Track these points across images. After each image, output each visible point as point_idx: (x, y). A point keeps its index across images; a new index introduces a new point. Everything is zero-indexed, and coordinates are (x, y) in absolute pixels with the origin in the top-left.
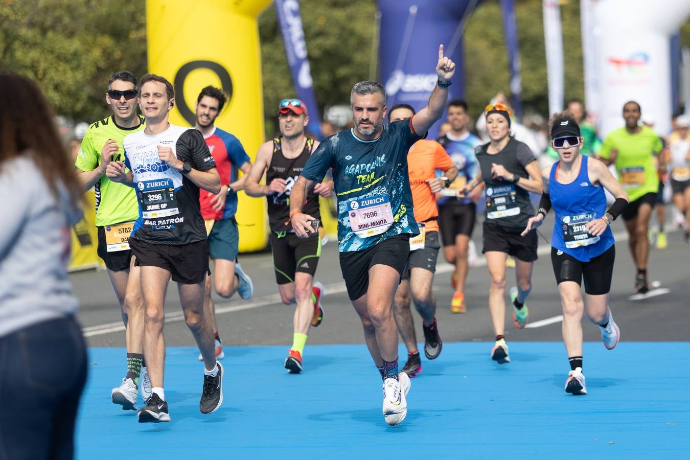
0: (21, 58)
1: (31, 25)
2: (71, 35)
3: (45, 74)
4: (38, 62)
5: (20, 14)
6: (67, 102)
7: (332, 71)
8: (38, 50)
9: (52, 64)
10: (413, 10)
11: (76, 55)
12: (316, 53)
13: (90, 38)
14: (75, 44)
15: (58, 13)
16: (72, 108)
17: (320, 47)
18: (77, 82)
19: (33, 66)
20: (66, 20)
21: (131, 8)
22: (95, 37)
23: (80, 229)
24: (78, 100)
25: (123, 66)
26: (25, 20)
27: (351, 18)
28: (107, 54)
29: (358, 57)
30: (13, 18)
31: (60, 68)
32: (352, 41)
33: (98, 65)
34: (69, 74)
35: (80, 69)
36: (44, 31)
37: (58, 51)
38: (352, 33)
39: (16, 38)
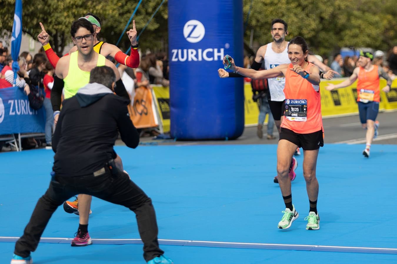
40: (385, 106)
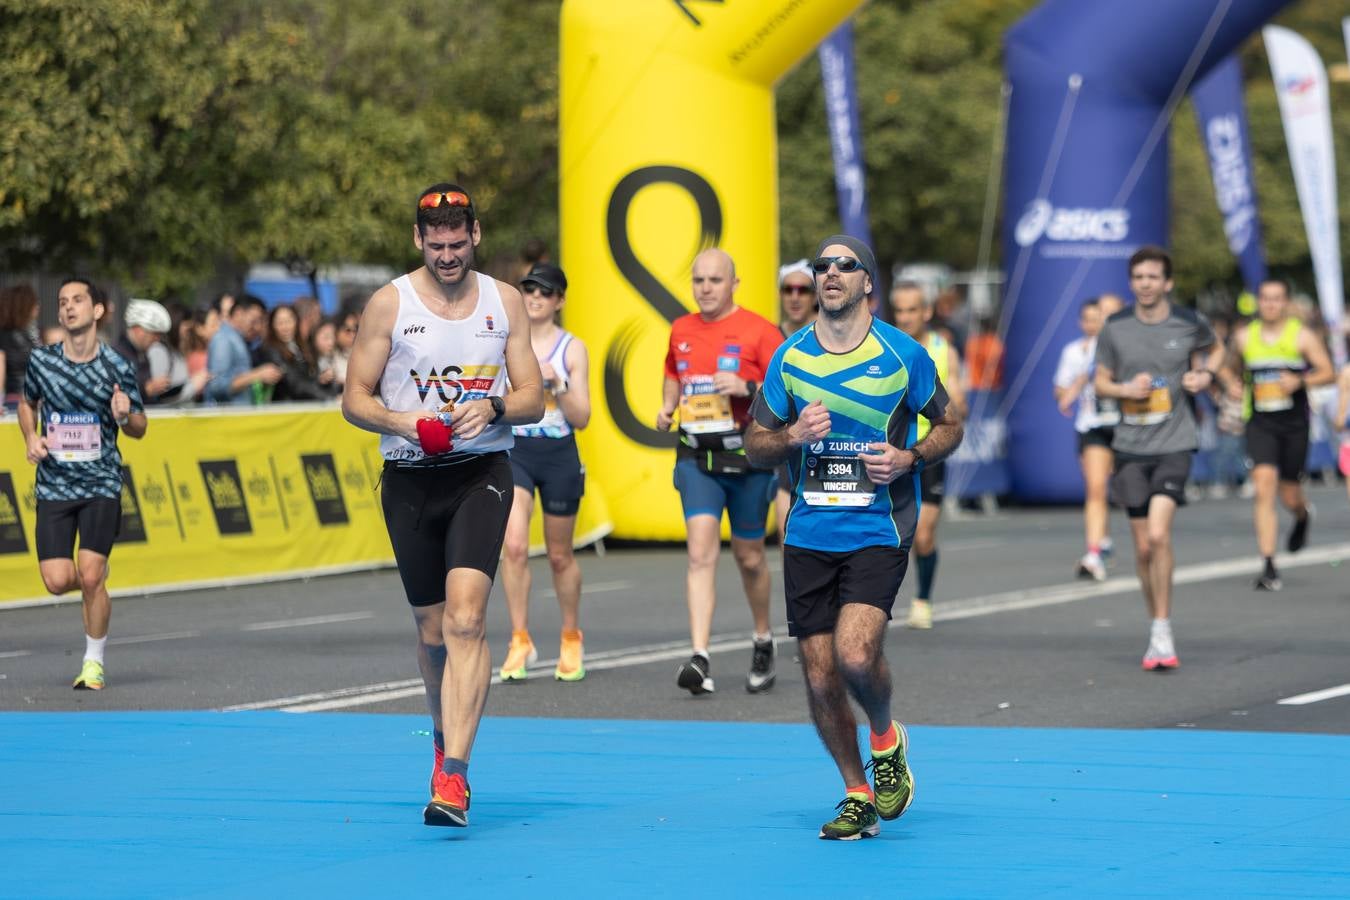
0: (310, 150)
1: (331, 86)
2: (407, 108)
3: (355, 182)
4: (343, 157)
5: (312, 65)
6: (395, 238)
7: (910, 197)
8: (345, 136)
9: (369, 163)
10: (1075, 82)
11: (415, 146)
12: (880, 160)
13: (444, 117)
14: (415, 127)
15: (382, 64)
17: (887, 148)
20: (399, 78)
21: (527, 60)
22: (454, 114)
25: (507, 172)
26: (320, 76)
27: (949, 94)
28: (474, 145)
29: (961, 170)
30: (297, 70)
31: (386, 173)
32: (951, 139)
33: (458, 169)
34: (403, 183)
35: (424, 175)
36: (356, 99)
37: (381, 138)
38: (951, 123)
39: (303, 110)
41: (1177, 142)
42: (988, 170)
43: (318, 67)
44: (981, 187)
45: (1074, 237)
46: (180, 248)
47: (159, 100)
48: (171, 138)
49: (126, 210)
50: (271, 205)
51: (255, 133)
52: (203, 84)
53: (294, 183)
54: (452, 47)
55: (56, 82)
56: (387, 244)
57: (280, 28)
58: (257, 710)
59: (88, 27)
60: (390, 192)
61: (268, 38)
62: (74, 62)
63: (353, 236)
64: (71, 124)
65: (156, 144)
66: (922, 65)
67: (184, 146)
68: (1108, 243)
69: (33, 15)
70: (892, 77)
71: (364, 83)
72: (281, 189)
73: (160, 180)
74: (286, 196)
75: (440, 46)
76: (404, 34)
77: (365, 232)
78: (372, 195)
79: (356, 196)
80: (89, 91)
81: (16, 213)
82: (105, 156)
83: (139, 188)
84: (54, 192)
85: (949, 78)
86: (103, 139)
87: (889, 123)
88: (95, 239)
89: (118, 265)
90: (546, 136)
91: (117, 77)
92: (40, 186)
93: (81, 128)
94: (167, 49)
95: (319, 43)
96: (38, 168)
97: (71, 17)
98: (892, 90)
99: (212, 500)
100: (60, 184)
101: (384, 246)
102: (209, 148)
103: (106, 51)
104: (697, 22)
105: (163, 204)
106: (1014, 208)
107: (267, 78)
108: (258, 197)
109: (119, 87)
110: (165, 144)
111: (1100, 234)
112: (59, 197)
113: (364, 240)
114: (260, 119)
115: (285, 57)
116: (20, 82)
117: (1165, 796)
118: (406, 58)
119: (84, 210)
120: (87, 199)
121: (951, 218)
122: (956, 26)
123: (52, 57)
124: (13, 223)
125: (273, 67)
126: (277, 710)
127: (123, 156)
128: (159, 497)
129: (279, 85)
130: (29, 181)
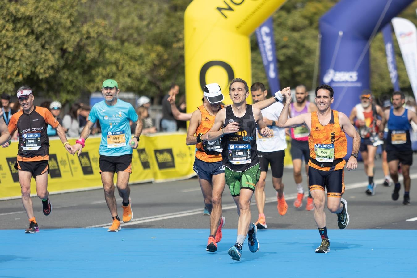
0: (109, 58)
1: (115, 38)
2: (138, 44)
3: (123, 67)
4: (119, 60)
5: (109, 32)
6: (135, 84)
7: (291, 69)
8: (119, 53)
9: (127, 61)
10: (341, 33)
11: (141, 56)
12: (282, 58)
13: (149, 47)
14: (141, 50)
15: (131, 31)
16: (139, 87)
17: (284, 54)
18: (141, 72)
19: (116, 62)
20: (135, 36)
21: (174, 29)
22: (152, 46)
23: (143, 158)
24: (142, 83)
25: (169, 63)
26: (112, 36)
27: (303, 38)
28: (159, 56)
29: (307, 61)
30: (105, 34)
31: (132, 64)
32: (303, 51)
33: (154, 63)
34: (137, 67)
35: (144, 65)
36: (123, 42)
37: (130, 54)
38: (303, 46)
39: (107, 46)
40: (155, 175)
41: (372, 51)
42: (315, 60)
43: (111, 33)
44: (312, 66)
45: (341, 80)
46: (70, 88)
47: (63, 43)
48: (67, 55)
49: (53, 77)
50: (97, 75)
51: (92, 53)
52: (76, 38)
53: (104, 68)
54: (151, 26)
55: (32, 38)
56: (133, 86)
57: (99, 21)
58: (96, 227)
59: (41, 22)
60: (133, 70)
61: (96, 24)
62: (37, 32)
63: (122, 84)
64: (36, 51)
65: (62, 57)
66: (294, 29)
67: (71, 57)
68: (352, 82)
69: (24, 18)
70: (285, 33)
71: (125, 37)
72: (100, 70)
73: (64, 67)
74: (102, 72)
75: (148, 25)
76: (137, 22)
77: (126, 82)
78: (128, 71)
79: (123, 71)
80: (42, 41)
81: (20, 78)
82: (47, 60)
83: (57, 70)
84: (31, 72)
85: (302, 33)
86: (46, 55)
87: (284, 47)
88: (44, 86)
89: (51, 93)
90: (181, 52)
91: (50, 37)
92: (27, 70)
93: (39, 52)
94: (65, 28)
95: (111, 25)
96: (27, 64)
97: (36, 18)
98: (285, 37)
99: (81, 164)
100: (33, 69)
101: (132, 86)
102: (78, 58)
103: (46, 29)
104: (226, 17)
105: (65, 75)
106: (323, 72)
107: (95, 36)
108: (93, 72)
109: (51, 39)
110: (65, 57)
111: (349, 80)
112: (33, 73)
113: (126, 85)
114: (94, 48)
115: (101, 30)
116: (21, 38)
117: (372, 249)
118: (138, 29)
119: (41, 77)
120: (41, 74)
121: (304, 75)
122: (305, 17)
123: (30, 31)
124: (19, 81)
125: (97, 32)
126: (102, 228)
127: (52, 60)
128: (65, 164)
129: (99, 38)
130: (24, 68)
